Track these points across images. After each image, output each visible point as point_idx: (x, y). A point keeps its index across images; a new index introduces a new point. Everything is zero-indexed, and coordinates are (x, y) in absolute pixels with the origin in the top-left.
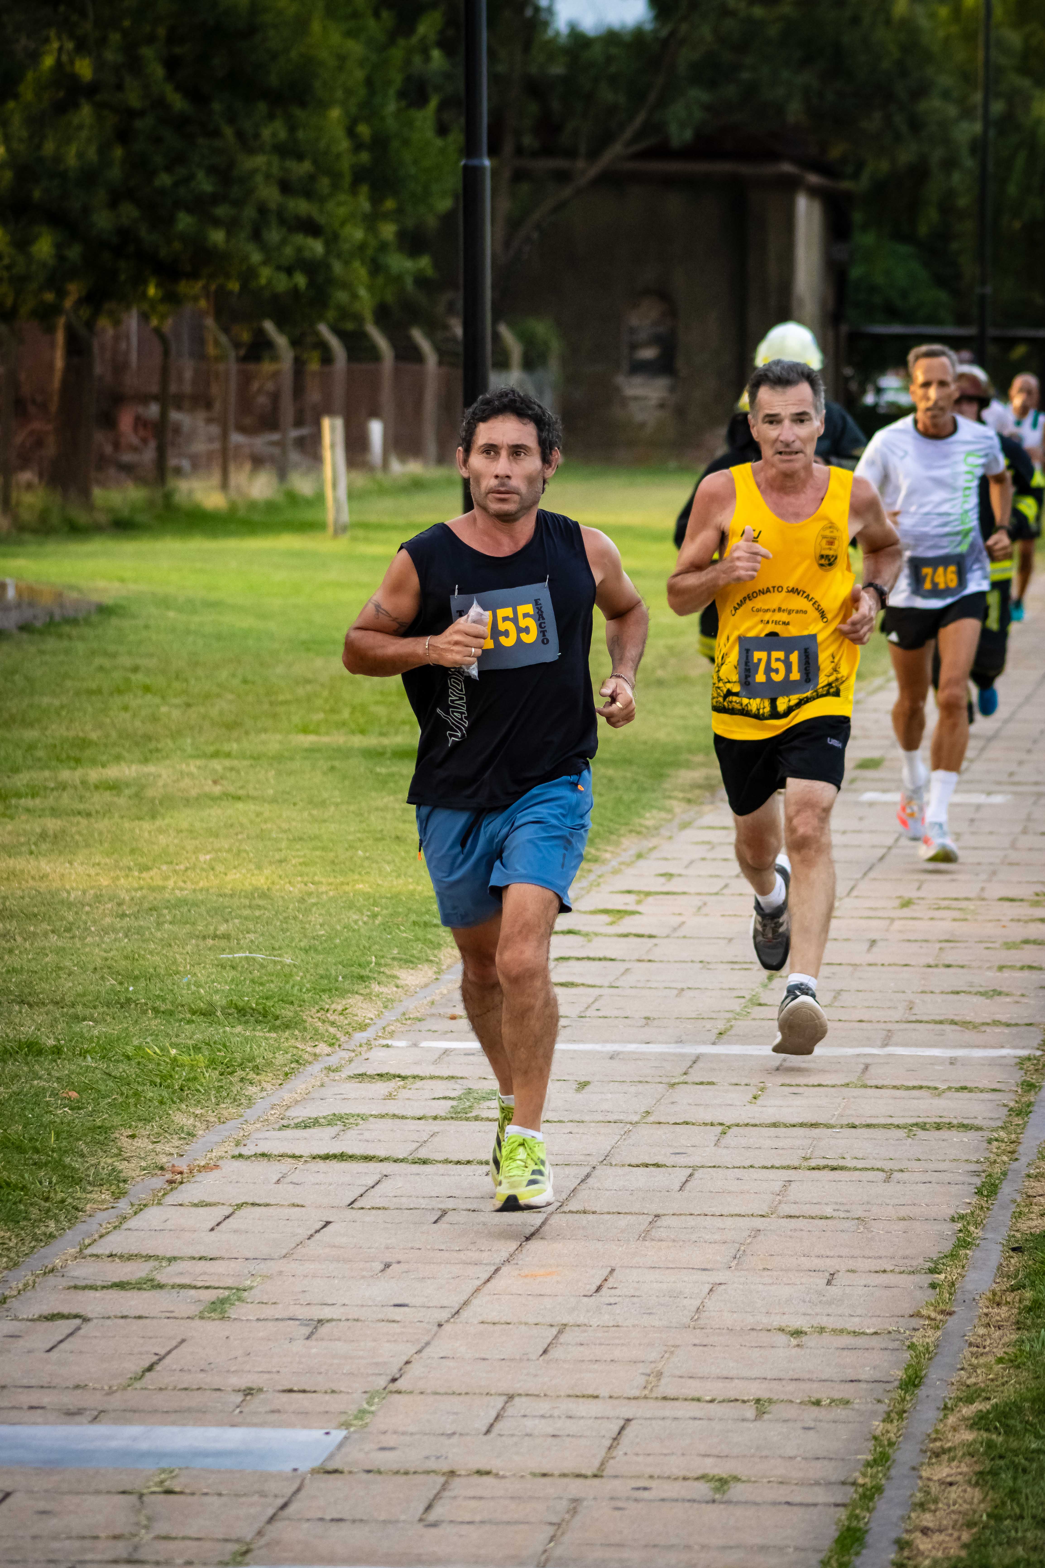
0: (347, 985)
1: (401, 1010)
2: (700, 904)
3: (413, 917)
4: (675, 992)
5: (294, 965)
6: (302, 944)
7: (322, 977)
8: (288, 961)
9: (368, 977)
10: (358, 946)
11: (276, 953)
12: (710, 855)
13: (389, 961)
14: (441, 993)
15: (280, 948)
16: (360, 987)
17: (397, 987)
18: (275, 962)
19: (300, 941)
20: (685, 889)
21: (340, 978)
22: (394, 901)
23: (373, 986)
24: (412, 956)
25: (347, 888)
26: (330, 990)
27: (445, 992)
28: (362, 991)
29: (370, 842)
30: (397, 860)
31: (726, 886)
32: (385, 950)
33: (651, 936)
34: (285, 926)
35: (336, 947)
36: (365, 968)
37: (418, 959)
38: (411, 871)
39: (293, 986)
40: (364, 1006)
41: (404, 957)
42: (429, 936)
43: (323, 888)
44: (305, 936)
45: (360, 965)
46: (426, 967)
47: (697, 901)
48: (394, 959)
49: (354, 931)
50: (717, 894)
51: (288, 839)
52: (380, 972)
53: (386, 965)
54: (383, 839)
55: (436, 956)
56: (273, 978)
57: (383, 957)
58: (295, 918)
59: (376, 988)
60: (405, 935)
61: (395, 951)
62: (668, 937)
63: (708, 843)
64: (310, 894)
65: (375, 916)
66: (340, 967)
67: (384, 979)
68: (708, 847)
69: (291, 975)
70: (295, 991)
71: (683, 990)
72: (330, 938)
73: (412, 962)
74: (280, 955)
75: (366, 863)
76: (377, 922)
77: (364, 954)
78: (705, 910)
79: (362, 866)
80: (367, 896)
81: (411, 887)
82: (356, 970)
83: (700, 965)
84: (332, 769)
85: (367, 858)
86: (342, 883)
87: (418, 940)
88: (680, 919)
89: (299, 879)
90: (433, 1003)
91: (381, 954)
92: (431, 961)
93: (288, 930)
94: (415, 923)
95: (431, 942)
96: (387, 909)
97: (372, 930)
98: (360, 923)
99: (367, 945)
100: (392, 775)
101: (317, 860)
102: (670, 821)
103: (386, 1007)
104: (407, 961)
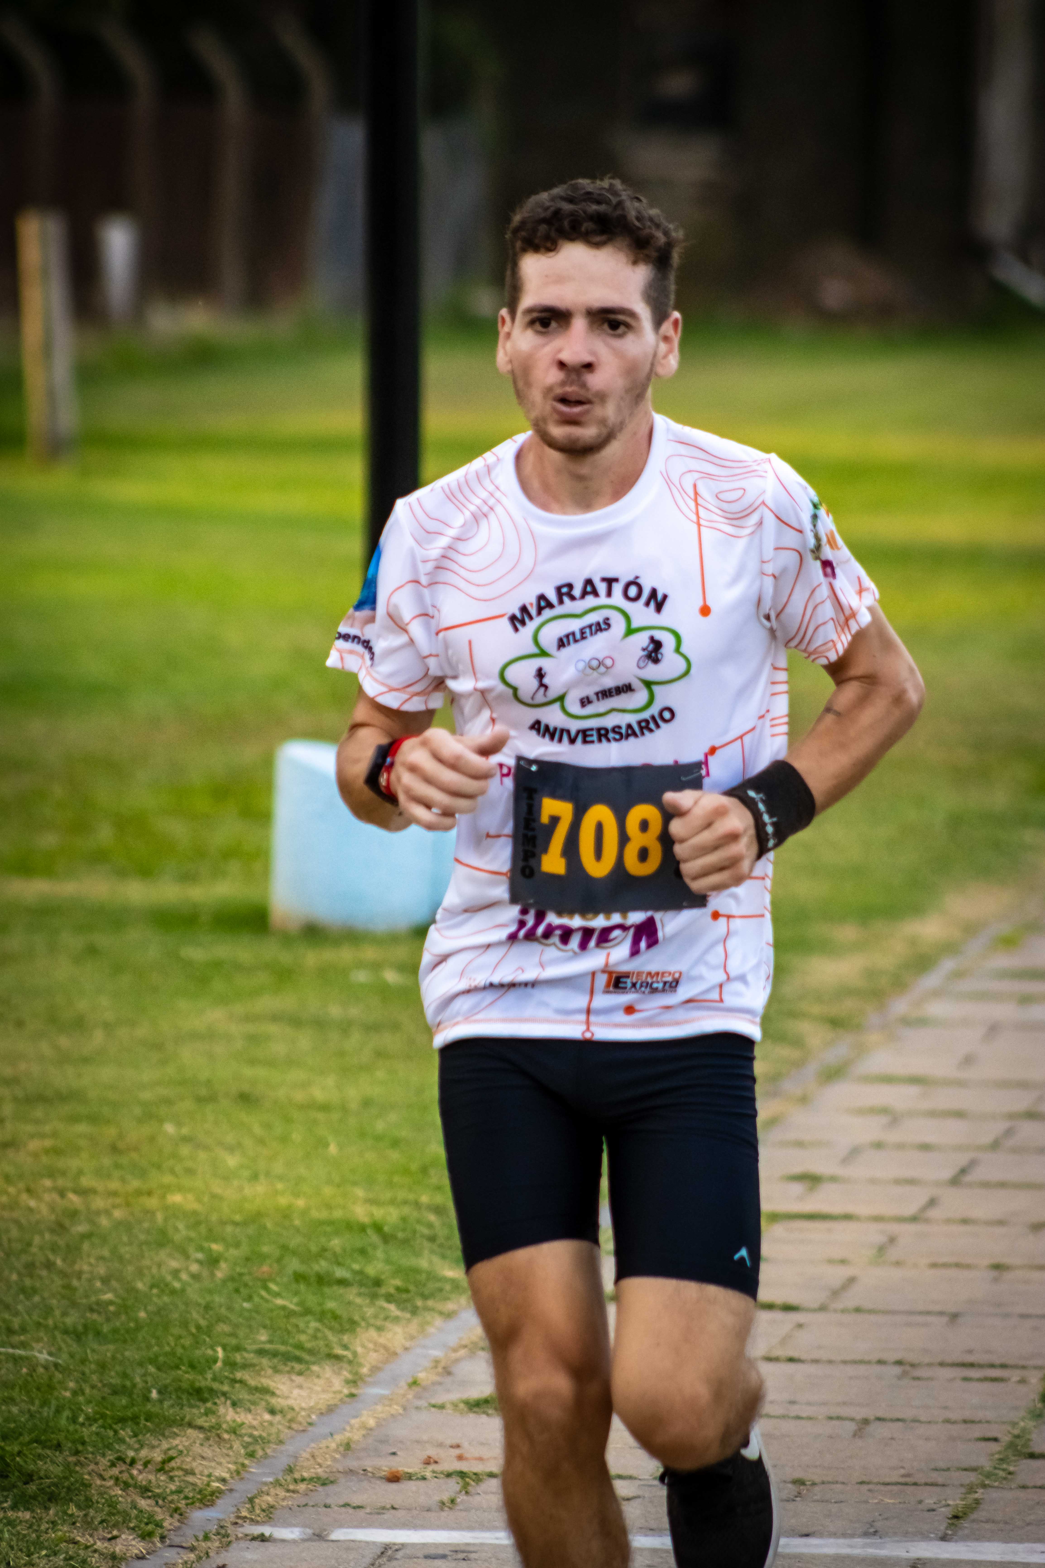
0: (169, 1409)
1: (283, 1461)
2: (881, 1239)
3: (294, 1265)
4: (851, 1427)
5: (56, 1365)
6: (69, 1321)
7: (115, 1393)
8: (43, 1357)
9: (211, 1390)
10: (185, 1324)
11: (16, 1339)
12: (893, 1137)
13: (250, 1357)
14: (364, 1426)
15: (23, 1330)
16: (195, 1413)
17: (272, 1412)
18: (16, 1360)
19: (65, 1314)
20: (850, 1209)
21: (154, 1394)
22: (251, 1230)
23: (222, 1410)
24: (300, 1346)
25: (152, 1203)
26: (135, 1419)
27: (372, 1423)
28: (200, 1422)
29: (188, 1105)
30: (248, 1142)
31: (932, 1202)
32: (241, 1333)
33: (788, 1308)
34: (28, 1282)
35: (138, 1328)
36: (202, 1372)
37: (311, 1352)
38: (278, 1168)
39: (58, 1411)
40: (208, 1452)
41: (282, 1348)
42: (331, 1305)
43: (99, 1203)
44: (74, 1304)
45: (192, 1366)
46: (327, 1371)
47: (875, 1234)
48: (261, 1352)
49: (173, 1292)
50: (914, 1219)
51: (15, 1099)
52: (234, 1381)
53: (245, 1366)
54: (212, 1098)
55: (345, 1347)
56: (15, 1394)
57: (238, 1348)
58: (49, 1265)
59: (229, 1415)
60: (279, 1302)
61: (263, 1337)
62: (823, 1308)
63: (884, 1111)
64: (73, 1214)
65: (213, 1261)
66: (152, 1369)
67: (244, 1395)
68: (884, 1120)
69: (51, 1387)
70: (63, 1422)
71: (866, 1422)
72: (125, 1308)
73: (299, 1360)
74: (23, 1345)
75: (185, 1150)
76: (219, 1275)
77: (197, 1343)
78: (894, 1254)
79: (175, 1156)
80: (195, 1221)
81: (283, 1201)
82: (187, 1376)
83: (897, 1370)
84: (92, 951)
85: (186, 1139)
86: (139, 1193)
87: (307, 1312)
88: (844, 1273)
89: (48, 1183)
90: (348, 1446)
91: (234, 1341)
92: (338, 1358)
93: (34, 1291)
94: (299, 1277)
95: (336, 1317)
96: (237, 1245)
97: (210, 1292)
98: (184, 1276)
99: (203, 1323)
100: (217, 965)
101: (83, 1143)
102: (799, 1064)
103: (251, 1455)
104: (287, 1358)
